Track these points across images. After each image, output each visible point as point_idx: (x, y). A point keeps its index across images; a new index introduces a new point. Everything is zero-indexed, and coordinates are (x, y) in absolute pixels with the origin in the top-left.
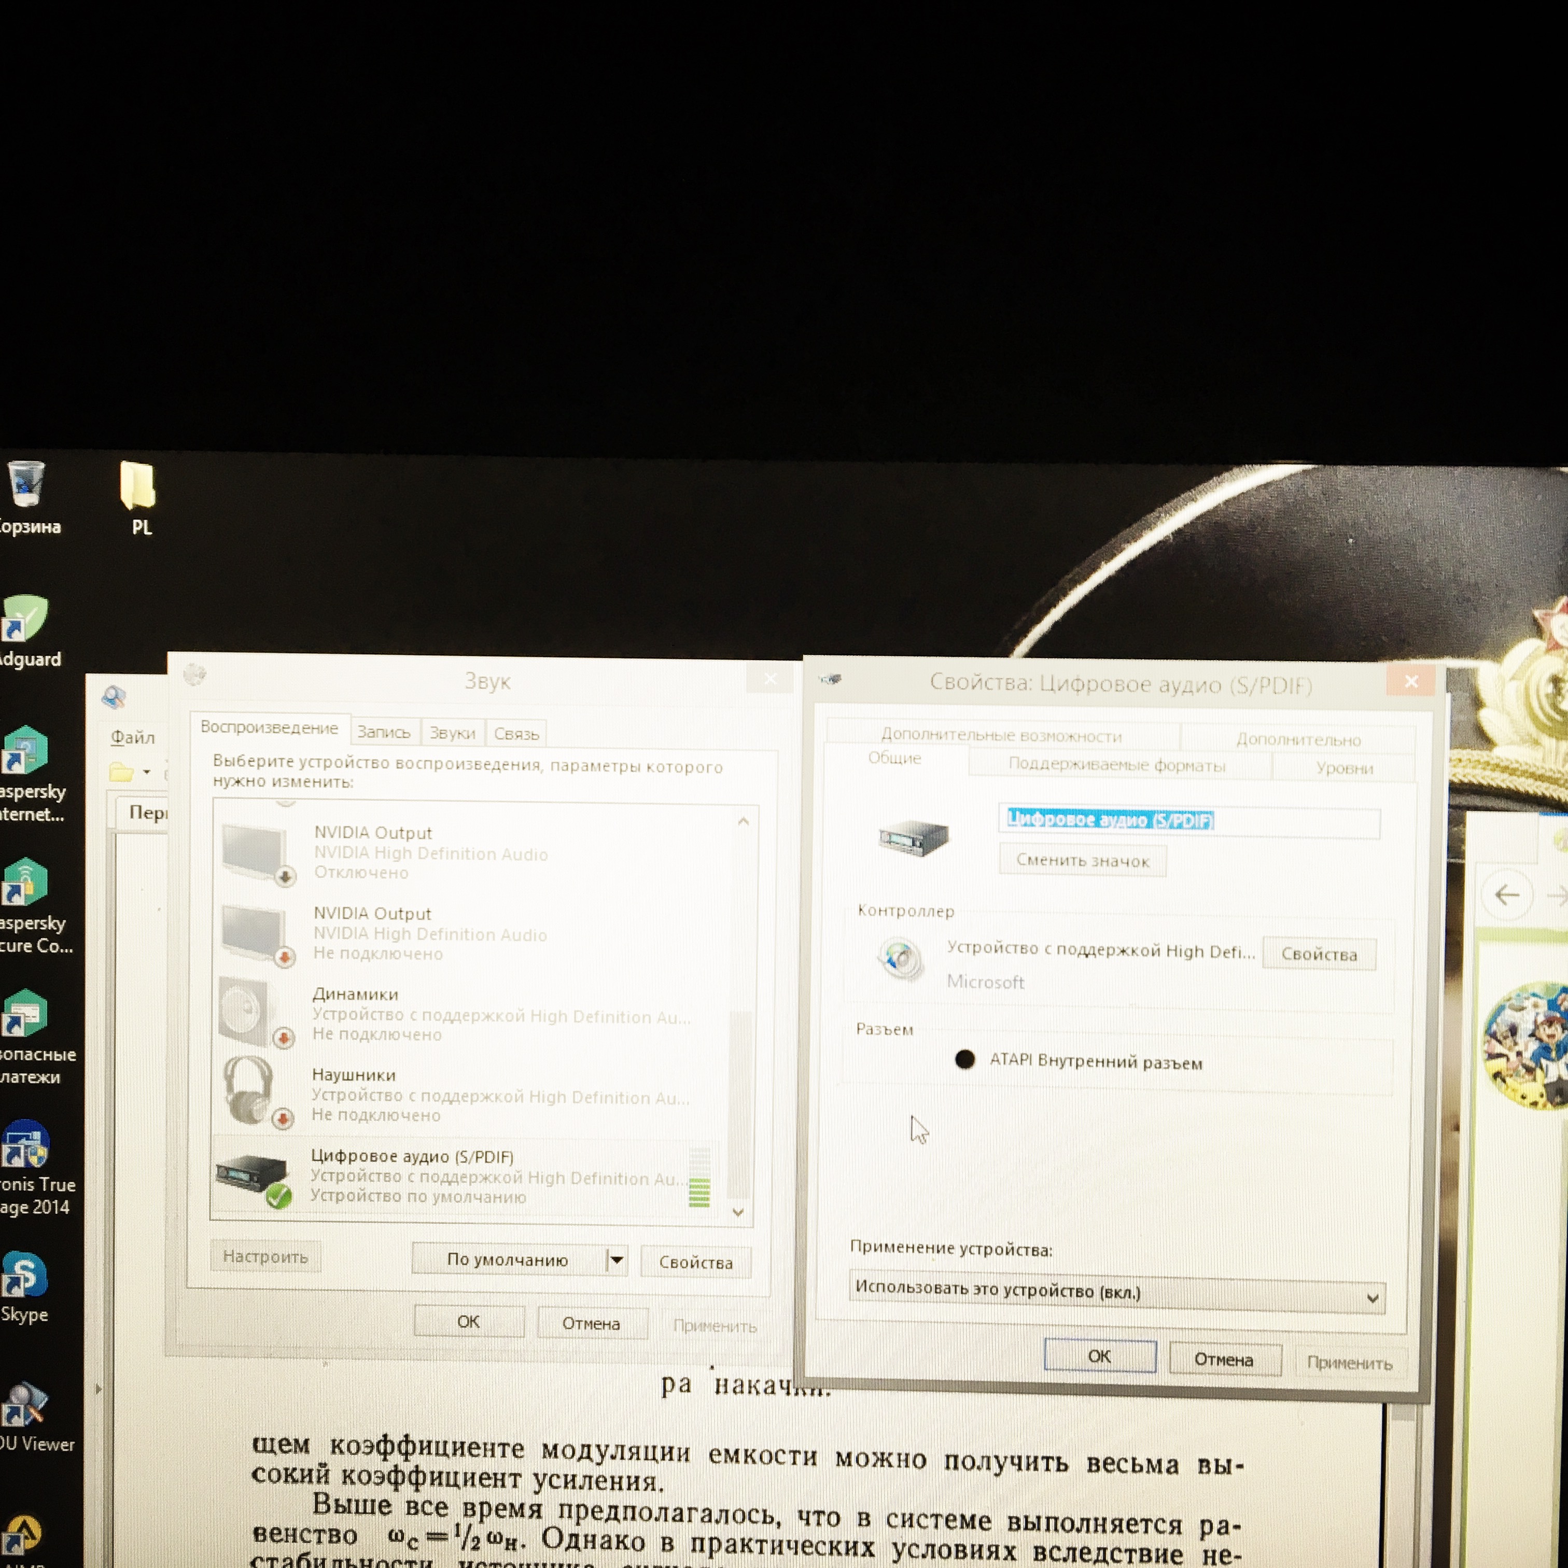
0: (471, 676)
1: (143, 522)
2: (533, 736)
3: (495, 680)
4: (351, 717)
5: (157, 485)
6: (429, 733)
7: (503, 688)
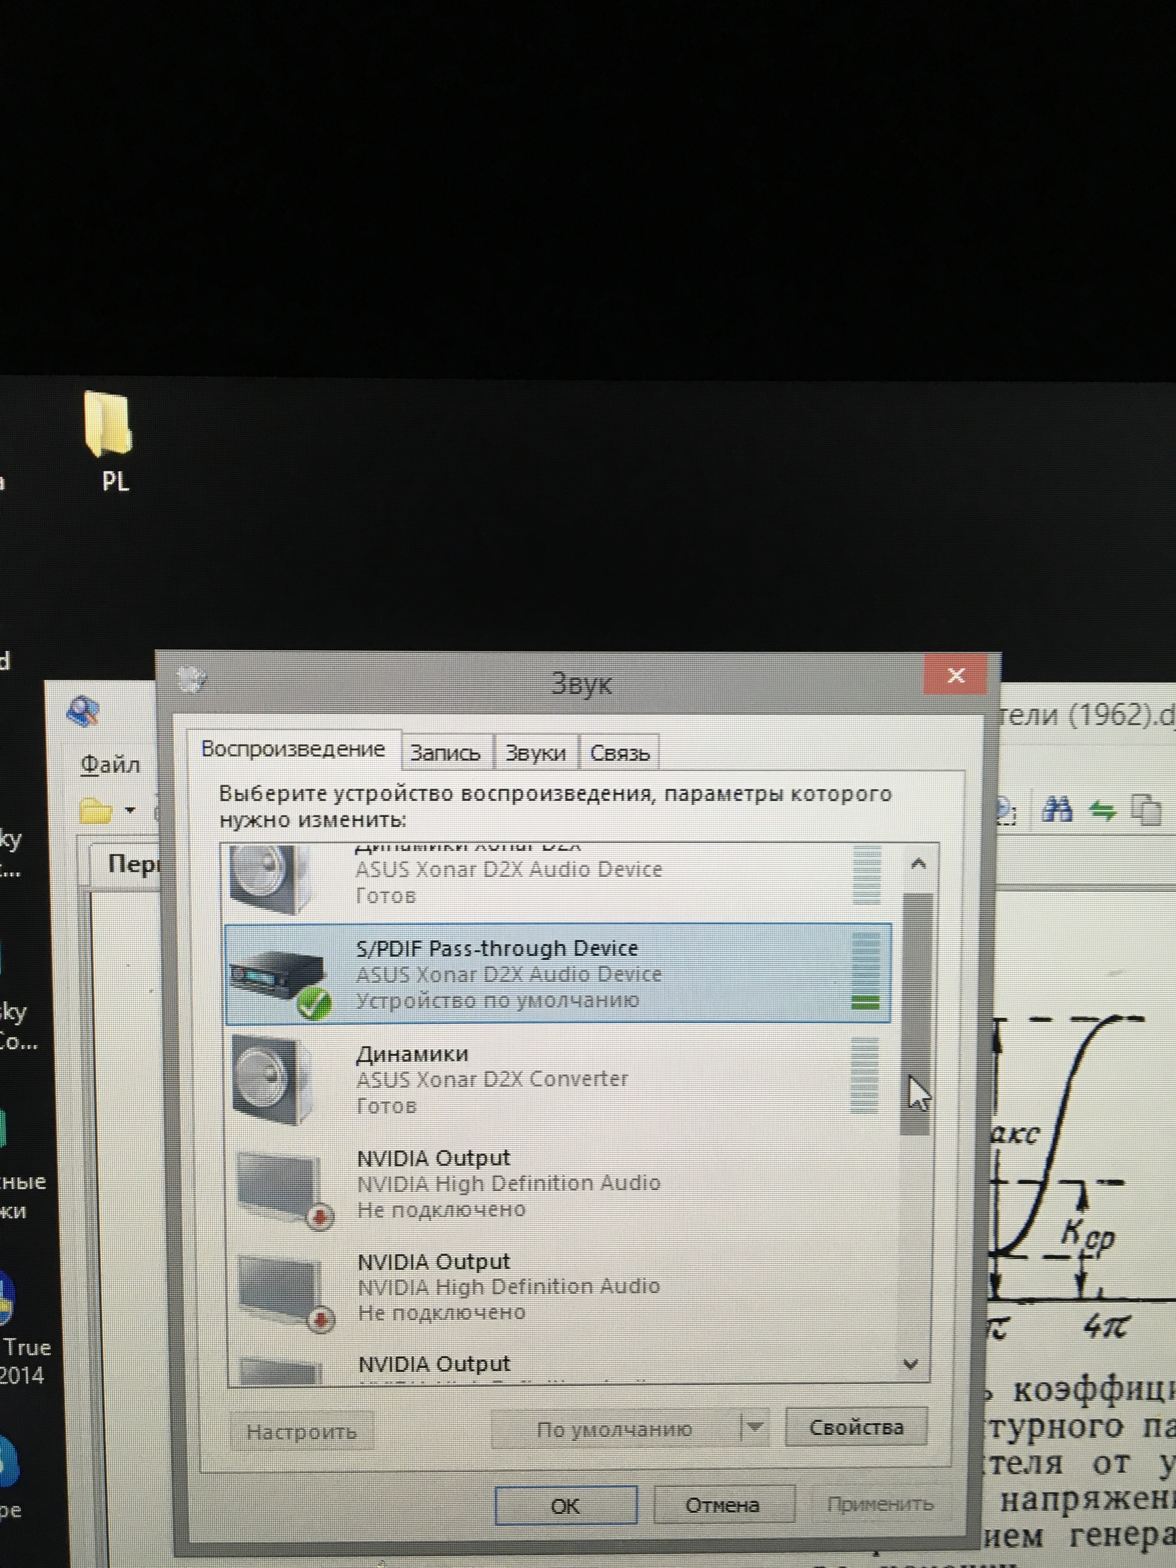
0: (559, 678)
1: (117, 474)
2: (641, 756)
3: (591, 683)
4: (403, 734)
5: (134, 423)
6: (504, 753)
7: (601, 693)
